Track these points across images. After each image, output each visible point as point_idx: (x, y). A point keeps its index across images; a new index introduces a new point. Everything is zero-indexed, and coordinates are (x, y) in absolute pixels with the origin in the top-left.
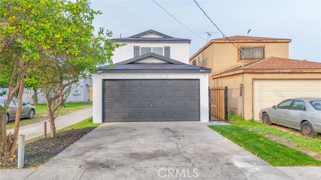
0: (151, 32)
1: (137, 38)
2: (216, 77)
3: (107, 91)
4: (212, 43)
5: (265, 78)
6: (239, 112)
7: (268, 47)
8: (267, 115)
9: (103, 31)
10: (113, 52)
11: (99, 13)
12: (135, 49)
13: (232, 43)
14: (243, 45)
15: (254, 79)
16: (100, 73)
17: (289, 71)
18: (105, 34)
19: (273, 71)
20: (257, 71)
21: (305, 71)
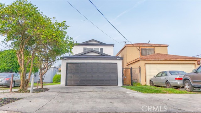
0: (93, 40)
1: (85, 44)
2: (128, 64)
3: (69, 69)
4: (126, 46)
5: (151, 63)
6: (139, 81)
7: (156, 49)
8: (152, 82)
9: (68, 37)
10: (73, 48)
11: (69, 26)
12: (84, 49)
13: (135, 46)
14: (143, 47)
15: (146, 63)
16: (65, 59)
17: (163, 59)
18: (69, 39)
19: (155, 59)
20: (147, 59)
21: (172, 59)
